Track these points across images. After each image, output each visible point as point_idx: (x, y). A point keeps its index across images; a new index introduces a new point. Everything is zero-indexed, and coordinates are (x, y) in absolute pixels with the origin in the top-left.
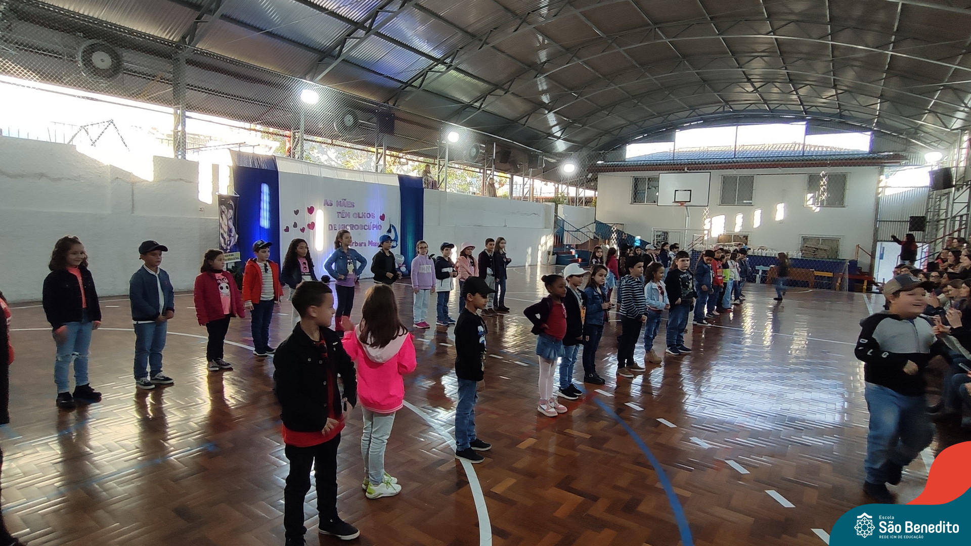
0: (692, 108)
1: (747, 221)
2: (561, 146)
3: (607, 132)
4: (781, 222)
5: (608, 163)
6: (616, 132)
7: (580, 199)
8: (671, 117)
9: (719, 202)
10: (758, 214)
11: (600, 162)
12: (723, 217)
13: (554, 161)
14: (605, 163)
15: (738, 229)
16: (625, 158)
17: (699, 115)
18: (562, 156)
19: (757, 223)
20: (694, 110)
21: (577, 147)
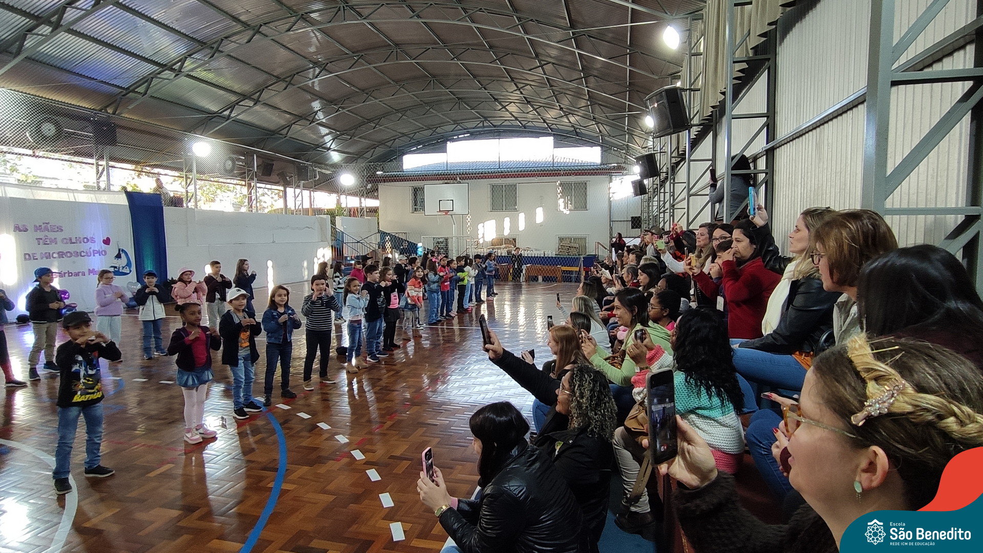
0: (455, 122)
1: (514, 224)
2: (336, 157)
3: (382, 143)
4: (541, 225)
5: (387, 174)
6: (389, 144)
7: (362, 209)
8: (439, 130)
9: (489, 208)
10: (522, 216)
11: (378, 173)
12: (494, 221)
13: (329, 172)
14: (385, 174)
15: (506, 232)
16: (403, 169)
17: (465, 129)
18: (339, 167)
19: (522, 226)
20: (458, 124)
21: (351, 159)
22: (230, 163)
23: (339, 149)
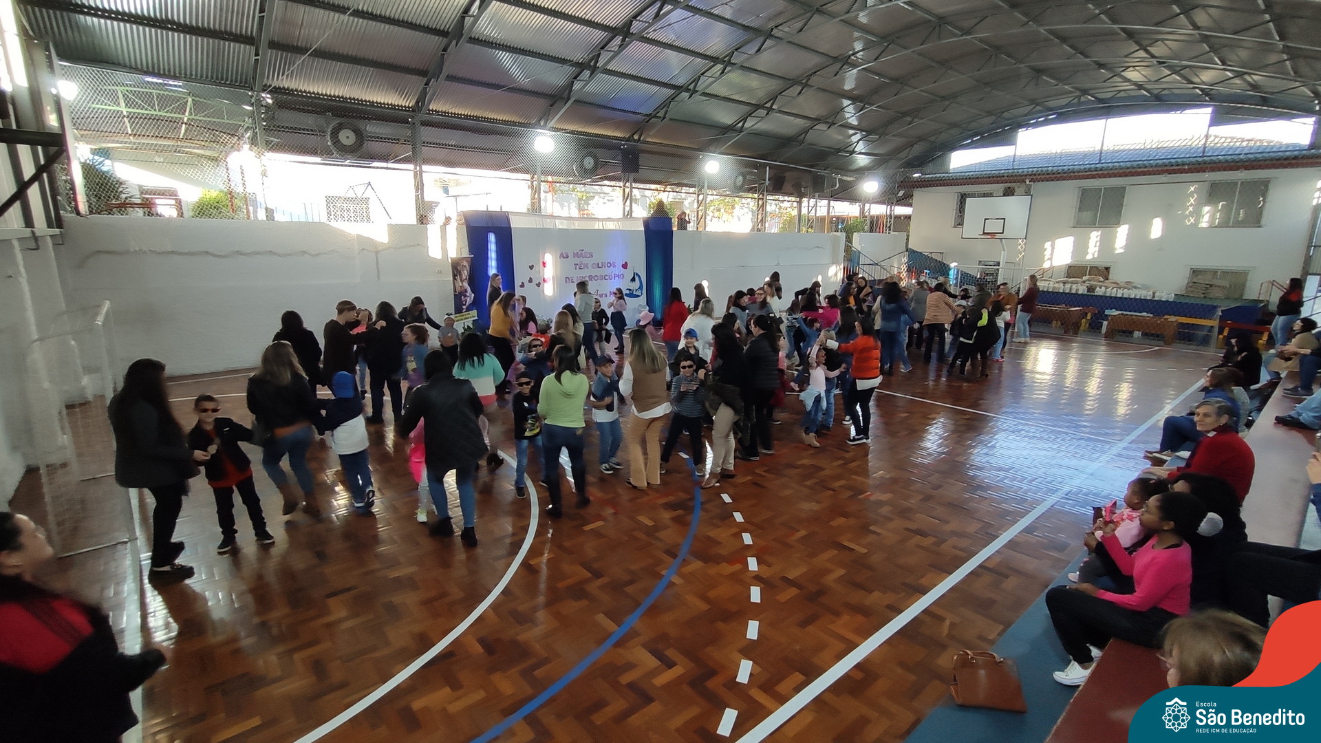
0: (1033, 102)
2: (862, 161)
3: (921, 139)
5: (927, 176)
6: (932, 139)
8: (1006, 115)
9: (1071, 223)
11: (914, 176)
12: (1071, 239)
13: (852, 179)
14: (923, 177)
15: (1089, 258)
16: (949, 169)
17: (1048, 110)
18: (862, 172)
21: (881, 161)
22: (741, 178)
23: (867, 151)
